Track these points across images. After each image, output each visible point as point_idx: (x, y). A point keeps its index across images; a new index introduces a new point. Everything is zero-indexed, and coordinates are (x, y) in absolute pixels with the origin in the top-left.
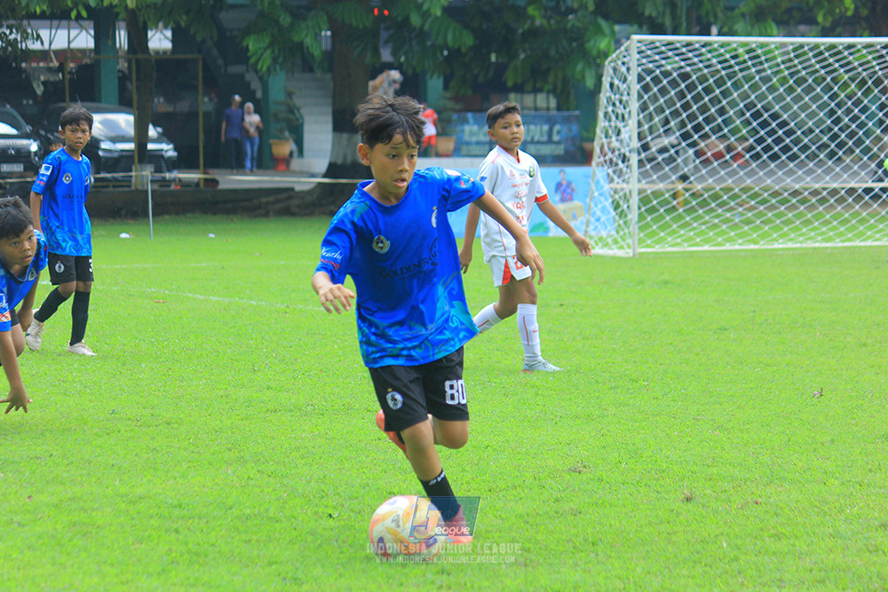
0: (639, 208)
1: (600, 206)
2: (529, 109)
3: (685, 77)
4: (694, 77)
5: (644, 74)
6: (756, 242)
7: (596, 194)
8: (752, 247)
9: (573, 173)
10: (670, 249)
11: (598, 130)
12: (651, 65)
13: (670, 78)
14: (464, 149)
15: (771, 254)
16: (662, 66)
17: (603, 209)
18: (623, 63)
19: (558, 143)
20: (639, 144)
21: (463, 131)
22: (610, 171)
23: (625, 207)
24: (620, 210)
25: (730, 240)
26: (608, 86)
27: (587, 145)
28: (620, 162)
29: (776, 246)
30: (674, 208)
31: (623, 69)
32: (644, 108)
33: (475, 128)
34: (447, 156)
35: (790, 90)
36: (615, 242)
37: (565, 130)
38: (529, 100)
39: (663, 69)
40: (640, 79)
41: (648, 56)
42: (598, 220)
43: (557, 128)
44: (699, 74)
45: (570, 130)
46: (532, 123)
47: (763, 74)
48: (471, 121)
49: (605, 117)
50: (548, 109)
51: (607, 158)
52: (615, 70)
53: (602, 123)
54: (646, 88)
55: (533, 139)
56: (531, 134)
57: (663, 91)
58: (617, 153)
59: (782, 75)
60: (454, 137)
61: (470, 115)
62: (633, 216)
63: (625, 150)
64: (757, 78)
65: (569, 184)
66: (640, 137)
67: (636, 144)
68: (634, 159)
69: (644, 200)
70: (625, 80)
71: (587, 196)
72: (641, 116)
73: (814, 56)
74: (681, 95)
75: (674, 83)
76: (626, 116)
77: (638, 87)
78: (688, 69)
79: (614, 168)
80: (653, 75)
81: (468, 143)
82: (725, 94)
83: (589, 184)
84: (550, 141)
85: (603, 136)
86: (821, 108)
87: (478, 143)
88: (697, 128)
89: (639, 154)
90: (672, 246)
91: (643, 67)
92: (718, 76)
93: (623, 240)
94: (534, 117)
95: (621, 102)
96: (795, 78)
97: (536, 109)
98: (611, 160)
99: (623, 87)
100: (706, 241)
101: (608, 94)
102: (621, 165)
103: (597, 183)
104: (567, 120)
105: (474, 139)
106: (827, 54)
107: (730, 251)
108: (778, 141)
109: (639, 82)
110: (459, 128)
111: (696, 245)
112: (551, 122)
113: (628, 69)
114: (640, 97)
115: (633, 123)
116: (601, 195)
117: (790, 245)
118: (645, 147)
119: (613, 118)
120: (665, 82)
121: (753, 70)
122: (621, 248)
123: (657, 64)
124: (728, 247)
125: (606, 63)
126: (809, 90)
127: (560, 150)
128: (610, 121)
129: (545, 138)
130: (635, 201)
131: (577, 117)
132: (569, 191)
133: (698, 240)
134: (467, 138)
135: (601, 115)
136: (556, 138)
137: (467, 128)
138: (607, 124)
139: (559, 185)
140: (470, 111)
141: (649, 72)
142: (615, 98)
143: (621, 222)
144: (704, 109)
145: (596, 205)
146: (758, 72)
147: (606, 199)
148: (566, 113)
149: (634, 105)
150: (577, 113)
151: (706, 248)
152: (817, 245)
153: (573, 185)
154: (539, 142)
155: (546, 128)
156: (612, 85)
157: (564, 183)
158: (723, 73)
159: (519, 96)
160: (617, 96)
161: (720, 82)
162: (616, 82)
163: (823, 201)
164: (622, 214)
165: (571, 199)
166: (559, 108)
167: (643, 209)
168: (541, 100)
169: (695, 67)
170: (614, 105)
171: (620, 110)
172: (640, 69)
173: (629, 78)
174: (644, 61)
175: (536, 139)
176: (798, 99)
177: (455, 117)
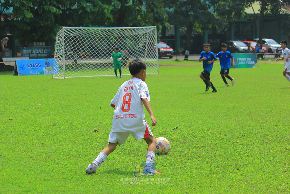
0: (65, 68)
1: (56, 67)
2: (39, 46)
3: (75, 37)
4: (77, 37)
5: (66, 37)
6: (92, 75)
7: (55, 64)
8: (92, 76)
9: (50, 60)
10: (73, 77)
11: (55, 49)
12: (67, 34)
13: (72, 37)
14: (24, 55)
15: (96, 78)
16: (70, 34)
17: (57, 68)
18: (61, 34)
19: (46, 53)
20: (65, 53)
21: (23, 51)
22: (58, 59)
23: (62, 67)
24: (61, 68)
25: (86, 75)
26: (57, 39)
27: (52, 54)
28: (60, 57)
29: (97, 76)
30: (73, 68)
31: (61, 35)
32: (66, 44)
33: (26, 50)
34: (20, 57)
35: (100, 40)
36: (60, 76)
37: (47, 51)
38: (38, 44)
39: (70, 35)
40: (65, 37)
41: (67, 32)
42: (56, 70)
43: (45, 50)
44: (78, 36)
45: (48, 51)
46: (39, 49)
47: (93, 36)
48: (25, 49)
49: (57, 46)
50: (43, 46)
51: (58, 56)
52: (59, 36)
53: (56, 48)
54: (66, 40)
55: (39, 53)
56: (39, 52)
57: (70, 40)
58: (60, 55)
59: (97, 36)
60: (21, 53)
61: (25, 47)
62: (64, 70)
63: (62, 54)
64: (92, 37)
65: (49, 62)
66: (65, 51)
67: (64, 53)
68: (64, 56)
69: (67, 66)
70: (61, 38)
71: (53, 65)
72: (65, 46)
73: (105, 32)
74: (74, 41)
75: (73, 39)
76: (62, 46)
77: (64, 39)
78: (76, 35)
79: (59, 58)
80: (68, 37)
81: (24, 54)
82: (85, 41)
83: (53, 62)
84: (43, 53)
85: (56, 51)
86: (107, 44)
87: (27, 54)
88: (78, 49)
89: (65, 55)
90: (73, 76)
91: (66, 35)
92: (83, 37)
93: (62, 75)
94: (40, 48)
95: (60, 43)
96: (101, 37)
97: (40, 46)
98: (59, 57)
99: (61, 39)
100: (81, 75)
101: (57, 41)
102: (61, 58)
103: (55, 62)
104: (47, 48)
105: (26, 53)
106: (108, 31)
107: (86, 77)
108: (97, 51)
109: (64, 38)
110: (22, 51)
111: (79, 76)
112: (44, 49)
113: (62, 35)
114: (65, 42)
115: (63, 48)
116: (56, 65)
117: (100, 76)
118: (66, 53)
119: (59, 47)
120: (71, 38)
121: (91, 35)
122: (61, 77)
123: (69, 34)
124: (86, 76)
125: (57, 34)
126: (104, 40)
127: (46, 55)
128: (58, 47)
129: (42, 52)
130: (64, 66)
131: (50, 47)
132: (48, 64)
133: (79, 75)
134: (24, 53)
135: (56, 46)
136: (45, 52)
137: (24, 50)
138: (57, 48)
139: (46, 63)
140: (25, 46)
141: (67, 36)
142: (59, 42)
143: (61, 71)
144: (80, 44)
145: (55, 67)
146: (92, 36)
147: (57, 66)
148: (47, 47)
149: (64, 44)
150: (50, 46)
151: (81, 77)
152: (106, 76)
153: (50, 63)
154: (41, 53)
155: (42, 50)
156: (58, 39)
157: (47, 62)
158: (84, 36)
159: (36, 43)
160: (60, 42)
161: (83, 38)
162: (59, 38)
163: (108, 65)
164: (61, 69)
165: (49, 66)
166: (45, 45)
167: (66, 68)
168: (41, 44)
169: (77, 35)
170: (59, 44)
171: (60, 45)
172: (65, 35)
173: (62, 37)
174: (66, 33)
175: (40, 53)
176: (101, 42)
177: (21, 48)
